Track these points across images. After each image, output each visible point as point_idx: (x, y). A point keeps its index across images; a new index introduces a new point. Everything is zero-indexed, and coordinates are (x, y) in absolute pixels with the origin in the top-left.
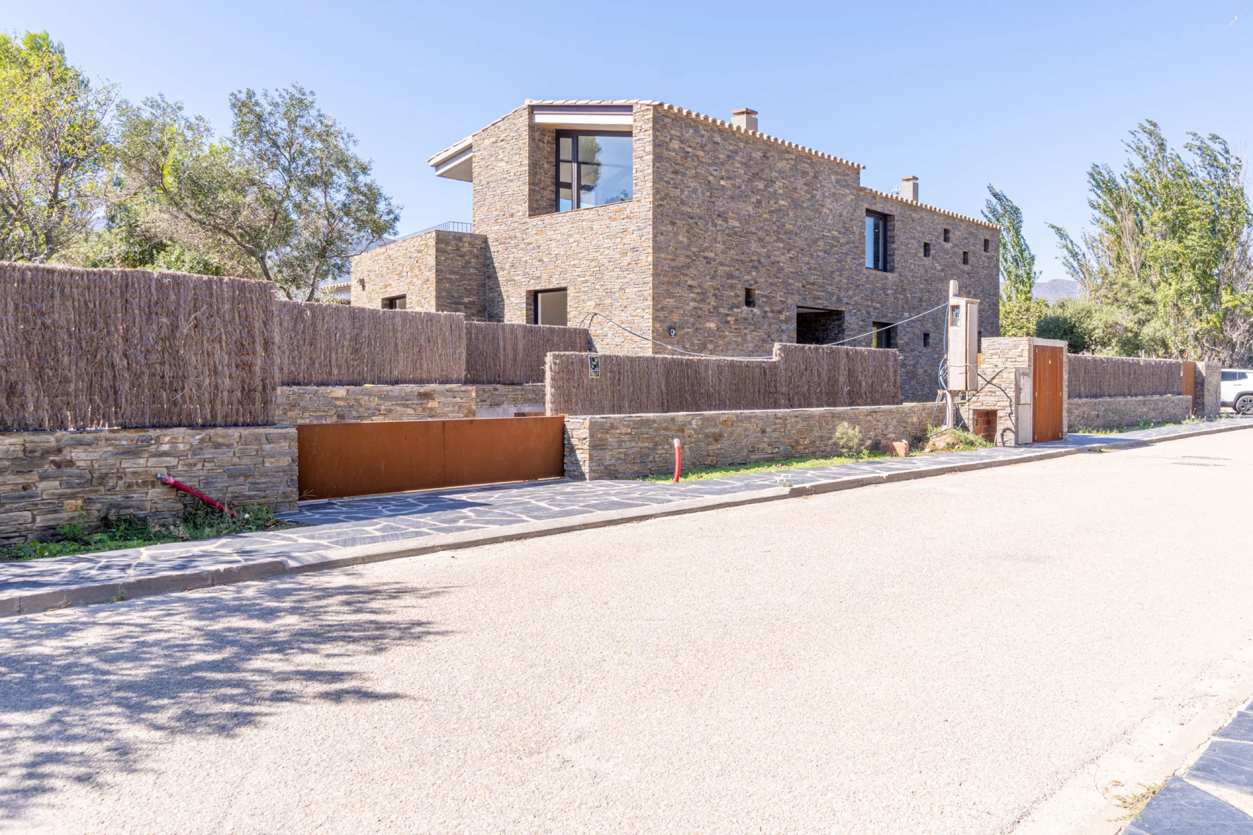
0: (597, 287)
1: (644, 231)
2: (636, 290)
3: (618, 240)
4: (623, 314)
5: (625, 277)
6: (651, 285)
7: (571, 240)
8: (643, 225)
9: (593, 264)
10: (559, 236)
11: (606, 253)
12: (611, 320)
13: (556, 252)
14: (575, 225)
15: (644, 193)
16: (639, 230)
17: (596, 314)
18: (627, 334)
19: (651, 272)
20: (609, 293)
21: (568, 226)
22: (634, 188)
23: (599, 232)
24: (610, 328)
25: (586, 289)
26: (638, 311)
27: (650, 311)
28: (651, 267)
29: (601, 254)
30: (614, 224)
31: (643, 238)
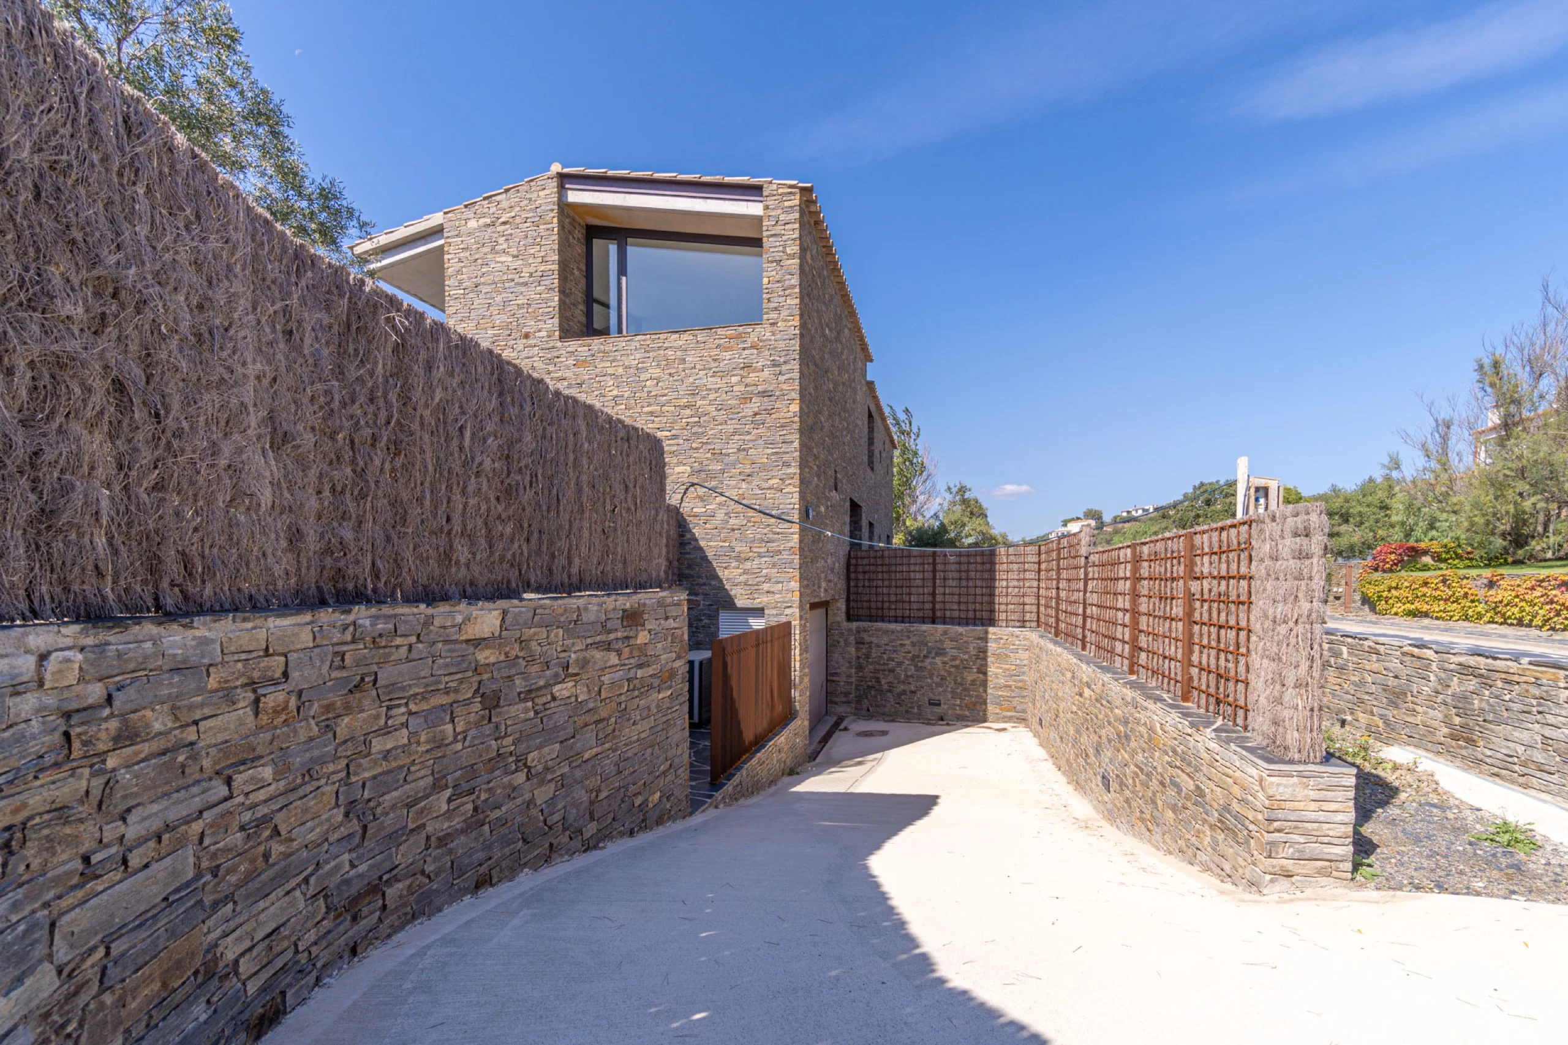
0: (694, 445)
1: (784, 368)
2: (769, 451)
3: (734, 379)
4: (744, 485)
5: (749, 433)
6: (796, 444)
7: (647, 376)
8: (782, 360)
9: (688, 412)
10: (620, 370)
11: (712, 397)
12: (722, 494)
13: (615, 393)
14: (651, 354)
15: (784, 313)
16: (774, 366)
17: (693, 485)
18: (751, 513)
19: (796, 426)
20: (718, 455)
21: (638, 356)
22: (764, 306)
23: (698, 366)
24: (720, 504)
25: (675, 448)
26: (771, 482)
27: (797, 481)
28: (797, 419)
29: (704, 398)
30: (727, 355)
31: (782, 378)
